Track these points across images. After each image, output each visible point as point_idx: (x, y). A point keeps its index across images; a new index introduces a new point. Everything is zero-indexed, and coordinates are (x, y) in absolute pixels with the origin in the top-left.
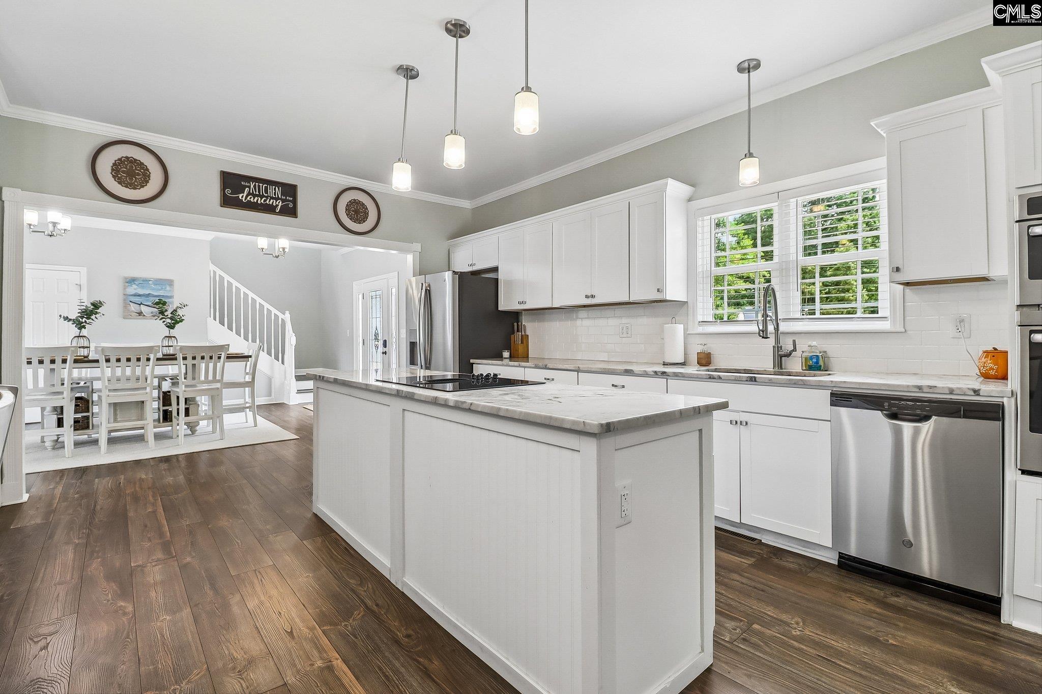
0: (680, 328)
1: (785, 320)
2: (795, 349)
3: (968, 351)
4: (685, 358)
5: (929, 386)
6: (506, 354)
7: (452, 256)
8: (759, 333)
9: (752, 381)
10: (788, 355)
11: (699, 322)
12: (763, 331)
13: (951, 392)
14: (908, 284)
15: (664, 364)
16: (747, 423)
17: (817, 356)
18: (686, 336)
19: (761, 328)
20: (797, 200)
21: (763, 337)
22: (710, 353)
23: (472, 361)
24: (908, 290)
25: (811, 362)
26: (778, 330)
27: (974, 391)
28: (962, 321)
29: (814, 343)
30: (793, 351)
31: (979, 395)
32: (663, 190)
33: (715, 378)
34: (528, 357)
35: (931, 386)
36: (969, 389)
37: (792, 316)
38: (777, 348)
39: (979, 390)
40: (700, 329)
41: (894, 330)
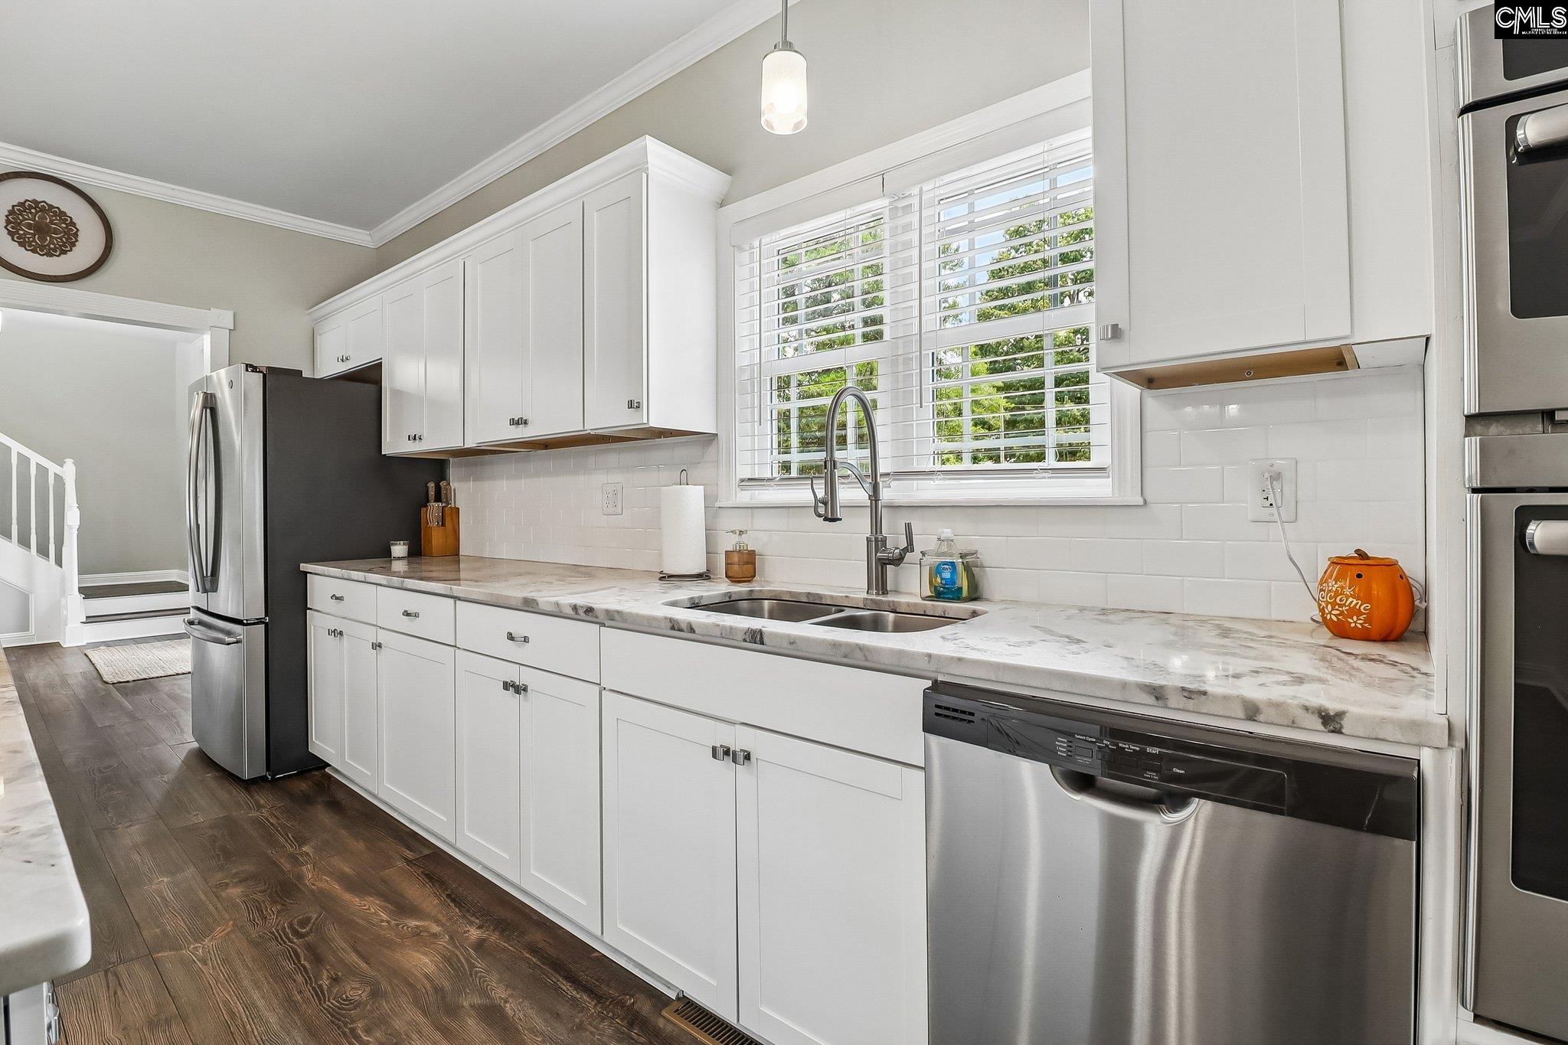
0: (694, 495)
1: (900, 475)
2: (910, 548)
3: (1291, 559)
4: (708, 562)
5: (1183, 689)
6: (399, 549)
7: (318, 339)
8: (816, 507)
9: (755, 643)
10: (898, 561)
11: (742, 480)
12: (825, 503)
13: (1252, 712)
14: (1150, 381)
15: (661, 579)
16: (748, 757)
17: (952, 564)
18: (712, 510)
19: (821, 494)
20: (921, 189)
21: (826, 519)
22: (752, 553)
23: (304, 567)
24: (1156, 402)
25: (939, 580)
26: (877, 500)
27: (1322, 717)
28: (1276, 477)
29: (947, 533)
30: (906, 550)
31: (1338, 731)
32: (640, 168)
33: (680, 630)
34: (457, 554)
35: (1191, 692)
36: (1306, 709)
37: (916, 467)
38: (876, 542)
39: (1340, 715)
40: (745, 497)
41: (1118, 501)
